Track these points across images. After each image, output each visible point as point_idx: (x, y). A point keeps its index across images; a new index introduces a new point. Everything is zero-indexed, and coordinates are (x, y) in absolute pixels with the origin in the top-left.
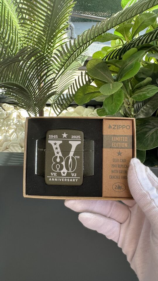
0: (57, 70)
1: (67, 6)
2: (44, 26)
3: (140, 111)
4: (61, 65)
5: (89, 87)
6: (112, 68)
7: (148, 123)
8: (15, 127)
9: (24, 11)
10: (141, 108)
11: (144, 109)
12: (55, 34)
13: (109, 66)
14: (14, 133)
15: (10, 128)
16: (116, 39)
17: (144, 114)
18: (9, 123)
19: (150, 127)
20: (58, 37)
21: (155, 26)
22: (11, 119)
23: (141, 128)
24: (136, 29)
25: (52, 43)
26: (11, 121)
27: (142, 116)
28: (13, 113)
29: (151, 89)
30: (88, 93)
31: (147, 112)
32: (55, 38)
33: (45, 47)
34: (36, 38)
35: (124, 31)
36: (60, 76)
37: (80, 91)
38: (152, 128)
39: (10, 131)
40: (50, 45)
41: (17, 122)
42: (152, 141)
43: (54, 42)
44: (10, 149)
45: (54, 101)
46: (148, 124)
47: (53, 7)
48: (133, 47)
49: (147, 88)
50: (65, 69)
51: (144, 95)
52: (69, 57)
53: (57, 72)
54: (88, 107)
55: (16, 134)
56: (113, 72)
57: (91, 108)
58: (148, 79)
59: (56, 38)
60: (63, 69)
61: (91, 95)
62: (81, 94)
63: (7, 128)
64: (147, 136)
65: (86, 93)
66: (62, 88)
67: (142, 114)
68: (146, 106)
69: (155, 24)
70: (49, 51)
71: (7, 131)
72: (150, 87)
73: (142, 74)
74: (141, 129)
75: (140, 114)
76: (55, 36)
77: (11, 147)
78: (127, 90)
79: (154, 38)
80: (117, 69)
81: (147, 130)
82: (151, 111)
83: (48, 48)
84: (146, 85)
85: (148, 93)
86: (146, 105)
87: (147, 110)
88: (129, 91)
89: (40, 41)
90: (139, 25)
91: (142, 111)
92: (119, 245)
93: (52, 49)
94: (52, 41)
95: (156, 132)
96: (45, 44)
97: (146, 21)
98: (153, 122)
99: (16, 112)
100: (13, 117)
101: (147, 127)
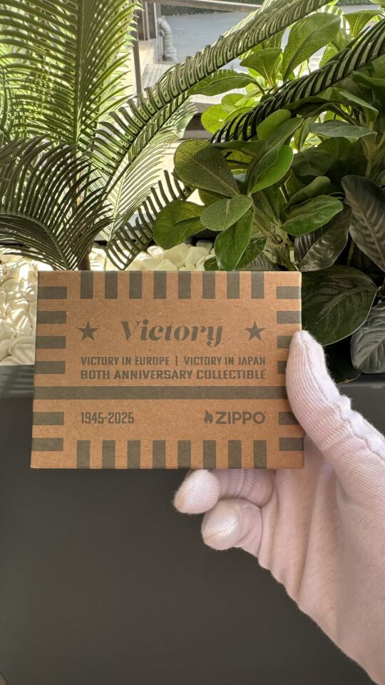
0: (109, 165)
1: (116, 14)
2: (66, 67)
3: (308, 254)
4: (118, 153)
5: (183, 206)
6: (237, 156)
7: (326, 283)
8: (26, 302)
10: (309, 247)
11: (315, 248)
12: (97, 81)
13: (229, 154)
14: (24, 317)
15: (13, 306)
16: (243, 84)
17: (316, 261)
18: (12, 293)
19: (330, 293)
20: (105, 86)
21: (340, 43)
22: (17, 284)
23: (310, 295)
24: (292, 57)
25: (92, 102)
26: (17, 289)
27: (312, 267)
28: (21, 268)
29: (325, 206)
30: (182, 221)
31: (322, 256)
32: (98, 91)
33: (76, 112)
34: (52, 96)
35: (263, 64)
36: (125, 174)
37: (165, 217)
38: (333, 293)
39: (12, 311)
40: (88, 108)
41: (29, 289)
42: (333, 323)
43: (97, 100)
44: (16, 356)
45: (112, 234)
46: (324, 286)
47: (79, 22)
48: (282, 106)
49: (318, 203)
50: (131, 161)
51: (309, 220)
52: (134, 134)
53: (111, 171)
54: (197, 244)
55: (27, 319)
56: (241, 164)
57: (205, 246)
58: (321, 180)
59: (101, 88)
60: (126, 161)
61: (189, 224)
62: (168, 224)
63: (8, 304)
64: (322, 313)
65: (177, 221)
67: (312, 262)
68: (321, 244)
69: (341, 39)
70: (89, 122)
71: (8, 314)
72: (322, 202)
73: (309, 165)
74: (311, 299)
75: (307, 263)
76: (95, 86)
77: (18, 352)
78: (273, 208)
79: (329, 82)
80: (246, 159)
81: (323, 299)
82: (331, 255)
83: (83, 114)
84: (316, 194)
85: (316, 216)
86: (320, 241)
87: (322, 252)
90: (299, 46)
91: (313, 256)
92: (263, 563)
93: (93, 115)
94: (93, 97)
95: (343, 302)
96: (75, 107)
97: (316, 34)
98: (337, 281)
99: (27, 266)
100: (20, 278)
101: (323, 292)
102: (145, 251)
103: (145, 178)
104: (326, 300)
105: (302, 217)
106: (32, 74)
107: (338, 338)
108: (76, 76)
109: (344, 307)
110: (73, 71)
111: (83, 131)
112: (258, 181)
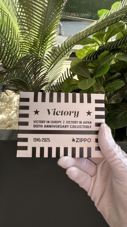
0: (48, 66)
1: (55, 19)
2: (38, 34)
3: (112, 98)
4: (52, 62)
5: (72, 80)
6: (90, 65)
8: (16, 109)
9: (24, 21)
11: (114, 96)
12: (47, 39)
13: (88, 64)
14: (15, 113)
15: (12, 110)
16: (93, 43)
17: (115, 100)
18: (11, 105)
19: (120, 111)
20: (49, 40)
21: (124, 32)
22: (13, 103)
23: (113, 111)
24: (109, 35)
25: (44, 45)
27: (113, 102)
30: (71, 85)
31: (117, 99)
32: (47, 42)
33: (39, 48)
34: (33, 43)
35: (100, 37)
38: (121, 111)
39: (11, 112)
40: (43, 47)
41: (17, 105)
42: (121, 121)
43: (46, 45)
44: (13, 126)
45: (46, 88)
46: (118, 108)
47: (45, 20)
48: (106, 50)
49: (116, 82)
50: (55, 65)
51: (113, 87)
55: (16, 114)
56: (91, 68)
58: (118, 74)
61: (74, 86)
62: (66, 85)
63: (10, 109)
64: (117, 117)
66: (52, 78)
67: (113, 101)
68: (117, 94)
69: (124, 31)
70: (42, 51)
73: (113, 69)
74: (113, 113)
75: (112, 101)
76: (46, 40)
78: (101, 82)
79: (122, 43)
80: (93, 66)
82: (120, 98)
83: (41, 49)
84: (116, 78)
85: (116, 86)
86: (117, 93)
87: (117, 97)
89: (35, 44)
90: (111, 32)
91: (114, 98)
94: (45, 44)
95: (124, 114)
96: (39, 46)
97: (116, 28)
98: (122, 107)
99: (16, 97)
100: (14, 101)
101: (118, 110)
103: (57, 71)
104: (118, 113)
105: (111, 86)
107: (123, 126)
108: (41, 37)
109: (125, 115)
110: (40, 35)
111: (40, 54)
112: (97, 74)
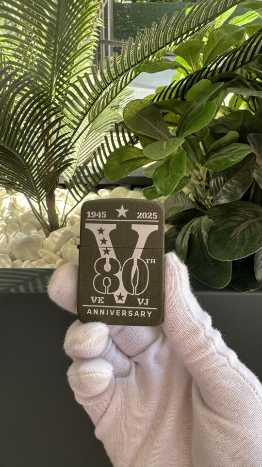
0: (74, 122)
1: (86, 8)
2: (47, 43)
3: (221, 191)
4: (81, 113)
5: (128, 149)
7: (235, 213)
8: (5, 224)
10: (222, 186)
11: (227, 187)
12: (69, 60)
13: (164, 114)
14: (2, 234)
16: (175, 68)
17: (228, 196)
19: (239, 219)
20: (75, 64)
23: (223, 221)
24: (210, 52)
25: (65, 75)
27: (223, 201)
28: (4, 200)
29: (237, 150)
30: (128, 160)
31: (232, 192)
32: (69, 67)
33: (52, 81)
35: (190, 55)
37: (114, 158)
38: (241, 220)
40: (61, 80)
41: (8, 215)
42: (242, 243)
43: (68, 74)
46: (234, 215)
48: (205, 77)
49: (232, 148)
51: (226, 159)
52: (94, 98)
53: (75, 127)
55: (4, 236)
56: (172, 124)
58: (232, 134)
59: (72, 66)
60: (86, 121)
61: (133, 163)
62: (116, 163)
64: (233, 235)
65: (123, 161)
67: (224, 197)
68: (231, 183)
70: (61, 90)
72: (235, 147)
73: (222, 127)
74: (223, 224)
75: (220, 198)
76: (69, 63)
78: (196, 155)
80: (177, 119)
81: (234, 224)
82: (240, 191)
83: (57, 84)
85: (232, 157)
86: (231, 180)
87: (232, 189)
88: (199, 156)
89: (42, 70)
90: (215, 45)
91: (224, 192)
93: (65, 86)
94: (65, 72)
95: (249, 227)
96: (52, 76)
97: (226, 37)
98: (243, 211)
99: (9, 198)
100: (3, 207)
101: (234, 219)
102: (96, 192)
104: (236, 225)
105: (220, 158)
106: (22, 46)
107: (246, 254)
108: (55, 51)
109: (251, 230)
110: (52, 47)
111: (56, 97)
112: (188, 128)
